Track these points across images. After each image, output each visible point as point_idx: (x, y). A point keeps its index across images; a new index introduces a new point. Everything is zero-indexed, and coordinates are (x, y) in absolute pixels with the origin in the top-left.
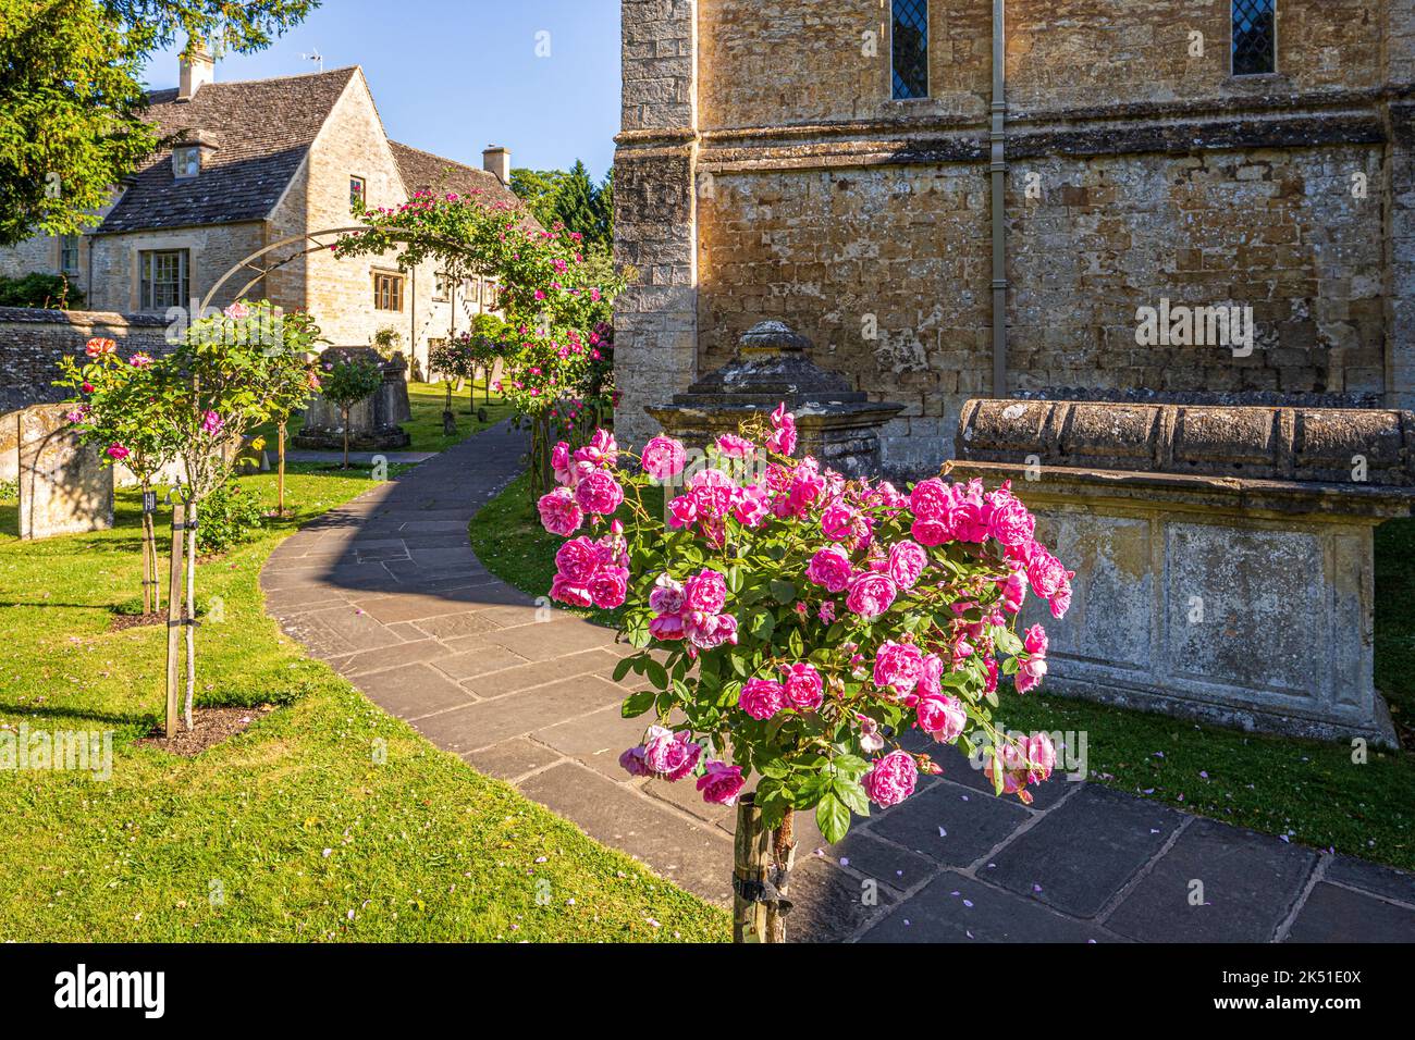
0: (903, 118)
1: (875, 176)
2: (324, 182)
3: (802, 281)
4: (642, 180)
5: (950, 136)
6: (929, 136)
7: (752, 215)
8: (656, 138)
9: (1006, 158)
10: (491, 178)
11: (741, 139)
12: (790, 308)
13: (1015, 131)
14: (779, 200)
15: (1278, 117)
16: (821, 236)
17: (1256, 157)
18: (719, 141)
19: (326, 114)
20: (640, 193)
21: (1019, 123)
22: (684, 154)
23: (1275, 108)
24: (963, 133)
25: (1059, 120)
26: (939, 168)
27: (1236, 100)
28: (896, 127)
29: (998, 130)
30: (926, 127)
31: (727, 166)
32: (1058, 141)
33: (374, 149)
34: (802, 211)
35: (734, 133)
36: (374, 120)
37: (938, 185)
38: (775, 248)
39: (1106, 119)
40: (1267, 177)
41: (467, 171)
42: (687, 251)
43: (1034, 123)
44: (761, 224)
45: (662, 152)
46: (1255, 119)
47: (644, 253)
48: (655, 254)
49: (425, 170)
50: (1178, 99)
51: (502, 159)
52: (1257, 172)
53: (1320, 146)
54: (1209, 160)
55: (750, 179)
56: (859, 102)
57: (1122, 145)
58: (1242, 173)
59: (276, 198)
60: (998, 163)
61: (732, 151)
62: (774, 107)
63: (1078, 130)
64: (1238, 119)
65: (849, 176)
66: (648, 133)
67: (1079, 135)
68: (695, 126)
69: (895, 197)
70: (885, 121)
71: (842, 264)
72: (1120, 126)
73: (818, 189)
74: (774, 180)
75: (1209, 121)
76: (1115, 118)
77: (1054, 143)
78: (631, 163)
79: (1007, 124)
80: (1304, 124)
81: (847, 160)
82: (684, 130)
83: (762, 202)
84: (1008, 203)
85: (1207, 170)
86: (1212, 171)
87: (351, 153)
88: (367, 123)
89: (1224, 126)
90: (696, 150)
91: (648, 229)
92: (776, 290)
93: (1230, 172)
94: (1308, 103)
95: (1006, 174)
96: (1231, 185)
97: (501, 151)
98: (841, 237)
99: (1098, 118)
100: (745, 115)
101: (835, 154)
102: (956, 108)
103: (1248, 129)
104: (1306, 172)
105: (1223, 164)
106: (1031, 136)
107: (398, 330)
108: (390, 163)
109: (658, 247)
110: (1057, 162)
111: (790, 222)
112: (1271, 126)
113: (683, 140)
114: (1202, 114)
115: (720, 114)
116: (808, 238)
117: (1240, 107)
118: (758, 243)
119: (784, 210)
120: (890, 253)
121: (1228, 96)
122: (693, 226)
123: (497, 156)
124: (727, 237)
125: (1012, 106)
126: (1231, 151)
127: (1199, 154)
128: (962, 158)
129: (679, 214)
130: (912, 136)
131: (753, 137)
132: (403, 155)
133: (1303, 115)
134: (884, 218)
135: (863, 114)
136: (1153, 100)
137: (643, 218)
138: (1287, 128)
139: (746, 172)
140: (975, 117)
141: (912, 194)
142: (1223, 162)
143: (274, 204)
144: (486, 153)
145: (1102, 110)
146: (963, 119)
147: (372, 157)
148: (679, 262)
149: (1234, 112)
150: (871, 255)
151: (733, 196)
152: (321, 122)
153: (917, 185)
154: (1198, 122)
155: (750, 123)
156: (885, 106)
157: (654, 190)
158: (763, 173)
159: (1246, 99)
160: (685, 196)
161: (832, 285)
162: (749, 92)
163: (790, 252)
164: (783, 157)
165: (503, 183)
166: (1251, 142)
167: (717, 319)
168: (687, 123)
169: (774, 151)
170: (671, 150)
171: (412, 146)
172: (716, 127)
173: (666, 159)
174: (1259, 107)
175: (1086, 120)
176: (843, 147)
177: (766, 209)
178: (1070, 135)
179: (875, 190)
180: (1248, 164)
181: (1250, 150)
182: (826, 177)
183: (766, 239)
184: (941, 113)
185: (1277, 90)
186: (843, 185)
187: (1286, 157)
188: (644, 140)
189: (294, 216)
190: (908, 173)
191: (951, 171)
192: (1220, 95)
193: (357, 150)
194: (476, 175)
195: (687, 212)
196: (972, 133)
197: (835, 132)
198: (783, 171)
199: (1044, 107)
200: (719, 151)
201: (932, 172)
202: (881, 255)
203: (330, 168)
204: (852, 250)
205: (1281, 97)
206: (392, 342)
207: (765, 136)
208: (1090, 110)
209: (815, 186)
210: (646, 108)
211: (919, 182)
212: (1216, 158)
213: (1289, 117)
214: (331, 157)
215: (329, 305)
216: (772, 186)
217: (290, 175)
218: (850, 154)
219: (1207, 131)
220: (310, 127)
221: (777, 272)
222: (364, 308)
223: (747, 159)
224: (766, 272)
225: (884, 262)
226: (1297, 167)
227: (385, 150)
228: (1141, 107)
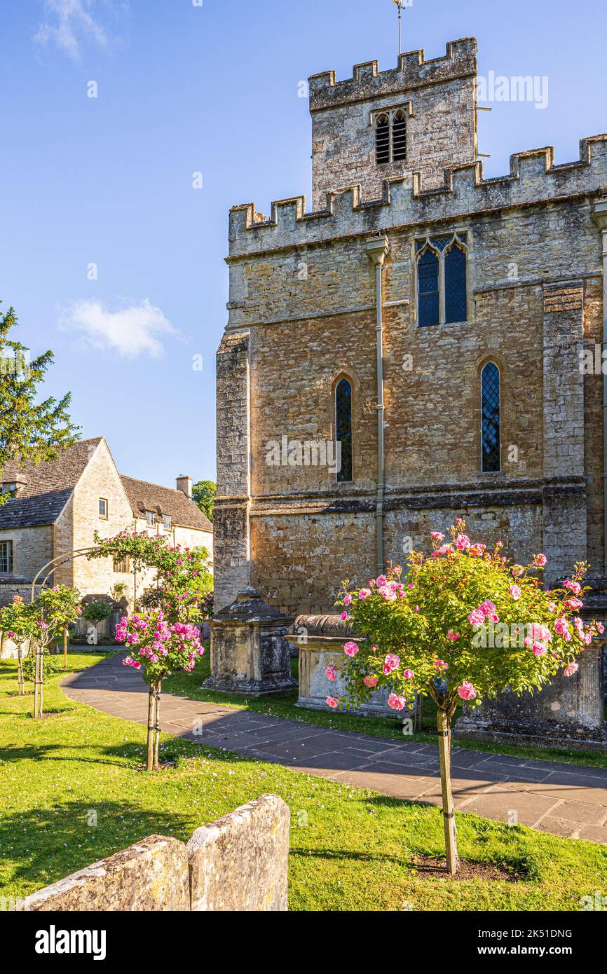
0: (341, 491)
1: (328, 517)
2: (85, 502)
3: (297, 565)
4: (225, 519)
5: (361, 499)
6: (352, 499)
7: (274, 535)
8: (232, 500)
9: (383, 509)
10: (181, 494)
11: (270, 500)
12: (291, 577)
13: (388, 497)
14: (287, 528)
15: (500, 491)
16: (305, 544)
17: (490, 509)
18: (261, 501)
19: (86, 464)
20: (225, 525)
21: (391, 493)
22: (244, 507)
23: (498, 488)
24: (366, 498)
25: (407, 492)
26: (356, 514)
27: (482, 484)
28: (337, 494)
29: (380, 497)
30: (350, 495)
31: (263, 512)
32: (406, 502)
33: (112, 483)
34: (297, 532)
35: (267, 498)
36: (112, 465)
37: (355, 521)
38: (285, 550)
39: (427, 492)
40: (494, 518)
41: (166, 491)
42: (245, 551)
43: (397, 494)
44: (278, 539)
45: (234, 506)
46: (490, 492)
47: (226, 552)
48: (231, 553)
49: (142, 492)
50: (458, 483)
51: (187, 483)
52: (490, 516)
53: (516, 505)
54: (470, 511)
55: (274, 518)
56: (322, 483)
57: (433, 504)
58: (484, 517)
59: (59, 512)
60: (379, 512)
61: (266, 506)
62: (285, 485)
63: (415, 497)
64: (483, 492)
65: (316, 517)
66: (228, 497)
67: (415, 499)
68: (249, 494)
69: (337, 527)
70: (333, 492)
71: (314, 557)
72: (433, 495)
73: (303, 523)
74: (284, 520)
75: (471, 493)
76: (431, 491)
77: (404, 503)
78: (220, 511)
79: (385, 494)
80: (510, 494)
81: (315, 510)
82: (244, 496)
83: (279, 529)
84: (384, 530)
85: (469, 515)
86: (471, 516)
87: (100, 485)
88: (108, 468)
89: (477, 495)
90: (250, 505)
91: (229, 542)
92: (285, 569)
93: (479, 516)
94: (513, 485)
95: (383, 517)
96: (479, 522)
97: (187, 478)
98: (313, 545)
99: (424, 492)
100: (272, 489)
101: (311, 507)
102: (363, 486)
103: (486, 496)
104: (511, 516)
105: (476, 513)
106: (395, 500)
107: (127, 583)
108: (121, 490)
109: (233, 550)
110: (406, 511)
111: (291, 538)
112: (496, 495)
113: (243, 501)
114: (468, 490)
115: (261, 488)
116: (299, 545)
117: (484, 486)
118: (277, 547)
119: (289, 532)
120: (334, 552)
121: (479, 482)
122: (248, 540)
123: (184, 481)
124: (263, 543)
125: (388, 486)
126: (479, 507)
127: (466, 508)
128: (365, 509)
129: (242, 534)
130: (344, 499)
131: (275, 499)
132: (128, 483)
133: (510, 490)
134: (331, 537)
135: (324, 489)
136: (447, 483)
137: (226, 536)
138: (502, 497)
139: (271, 515)
140: (372, 491)
141: (344, 525)
142: (475, 511)
143: (58, 516)
144: (178, 479)
145: (426, 488)
146: (367, 491)
147: (111, 487)
148: (242, 557)
149: (481, 489)
150: (326, 553)
151: (266, 526)
152: (83, 469)
153: (346, 521)
154: (466, 493)
155: (274, 493)
156: (333, 485)
157: (231, 524)
158: (279, 516)
159: (487, 484)
160: (244, 526)
161: (310, 567)
162: (274, 478)
163: (291, 552)
164: (288, 508)
165: (188, 497)
166: (487, 502)
167: (260, 582)
168: (246, 493)
169: (284, 506)
170: (238, 505)
171: (135, 477)
172: (259, 495)
173: (236, 510)
174: (493, 487)
175: (418, 492)
176: (314, 504)
177: (281, 532)
178: (411, 499)
179: (328, 523)
180: (487, 513)
181: (487, 506)
182: (307, 517)
183: (280, 546)
184: (357, 488)
185: (501, 479)
186: (314, 521)
187: (502, 510)
188: (226, 500)
189: (69, 522)
190: (342, 516)
191: (360, 515)
192: (476, 481)
193: (103, 484)
194: (172, 492)
195: (245, 534)
196: (370, 498)
197: (311, 496)
198: (288, 515)
199: (402, 486)
200: (260, 506)
201: (352, 516)
202: (331, 553)
203: (88, 494)
204: (318, 551)
205: (502, 483)
206: (123, 590)
207: (280, 498)
208: (421, 488)
209: (302, 522)
210: (228, 486)
211: (348, 520)
212: (472, 510)
213: (504, 491)
214: (88, 489)
215: (88, 570)
216: (283, 521)
217: (66, 499)
218: (317, 507)
219: (470, 497)
220: (77, 472)
221: (285, 561)
222: (107, 572)
223: (273, 509)
224: (281, 560)
225: (332, 556)
226: (507, 514)
227: (118, 482)
228: (442, 486)
